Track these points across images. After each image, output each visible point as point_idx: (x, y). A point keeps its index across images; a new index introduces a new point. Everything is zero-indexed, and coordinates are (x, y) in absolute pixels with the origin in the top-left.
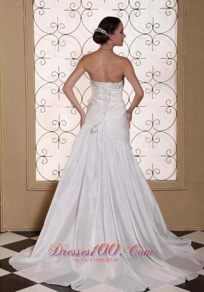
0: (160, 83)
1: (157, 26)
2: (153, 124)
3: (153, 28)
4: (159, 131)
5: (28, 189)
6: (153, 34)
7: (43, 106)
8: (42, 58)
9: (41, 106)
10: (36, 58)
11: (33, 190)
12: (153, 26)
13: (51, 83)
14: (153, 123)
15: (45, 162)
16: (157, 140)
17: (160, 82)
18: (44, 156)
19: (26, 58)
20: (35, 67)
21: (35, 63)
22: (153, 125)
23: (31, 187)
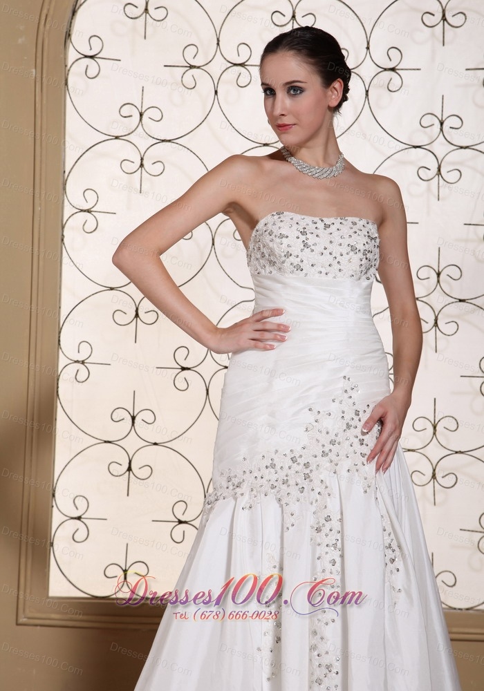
0: (460, 301)
1: (456, 122)
2: (437, 428)
3: (441, 130)
4: (456, 452)
5: (22, 620)
6: (440, 148)
7: (83, 362)
8: (89, 211)
9: (77, 362)
10: (68, 211)
11: (36, 625)
12: (442, 124)
13: (112, 289)
14: (435, 428)
15: (81, 535)
16: (449, 481)
17: (462, 298)
18: (79, 518)
19: (38, 209)
20: (63, 240)
21: (63, 227)
22: (434, 434)
23: (31, 615)
